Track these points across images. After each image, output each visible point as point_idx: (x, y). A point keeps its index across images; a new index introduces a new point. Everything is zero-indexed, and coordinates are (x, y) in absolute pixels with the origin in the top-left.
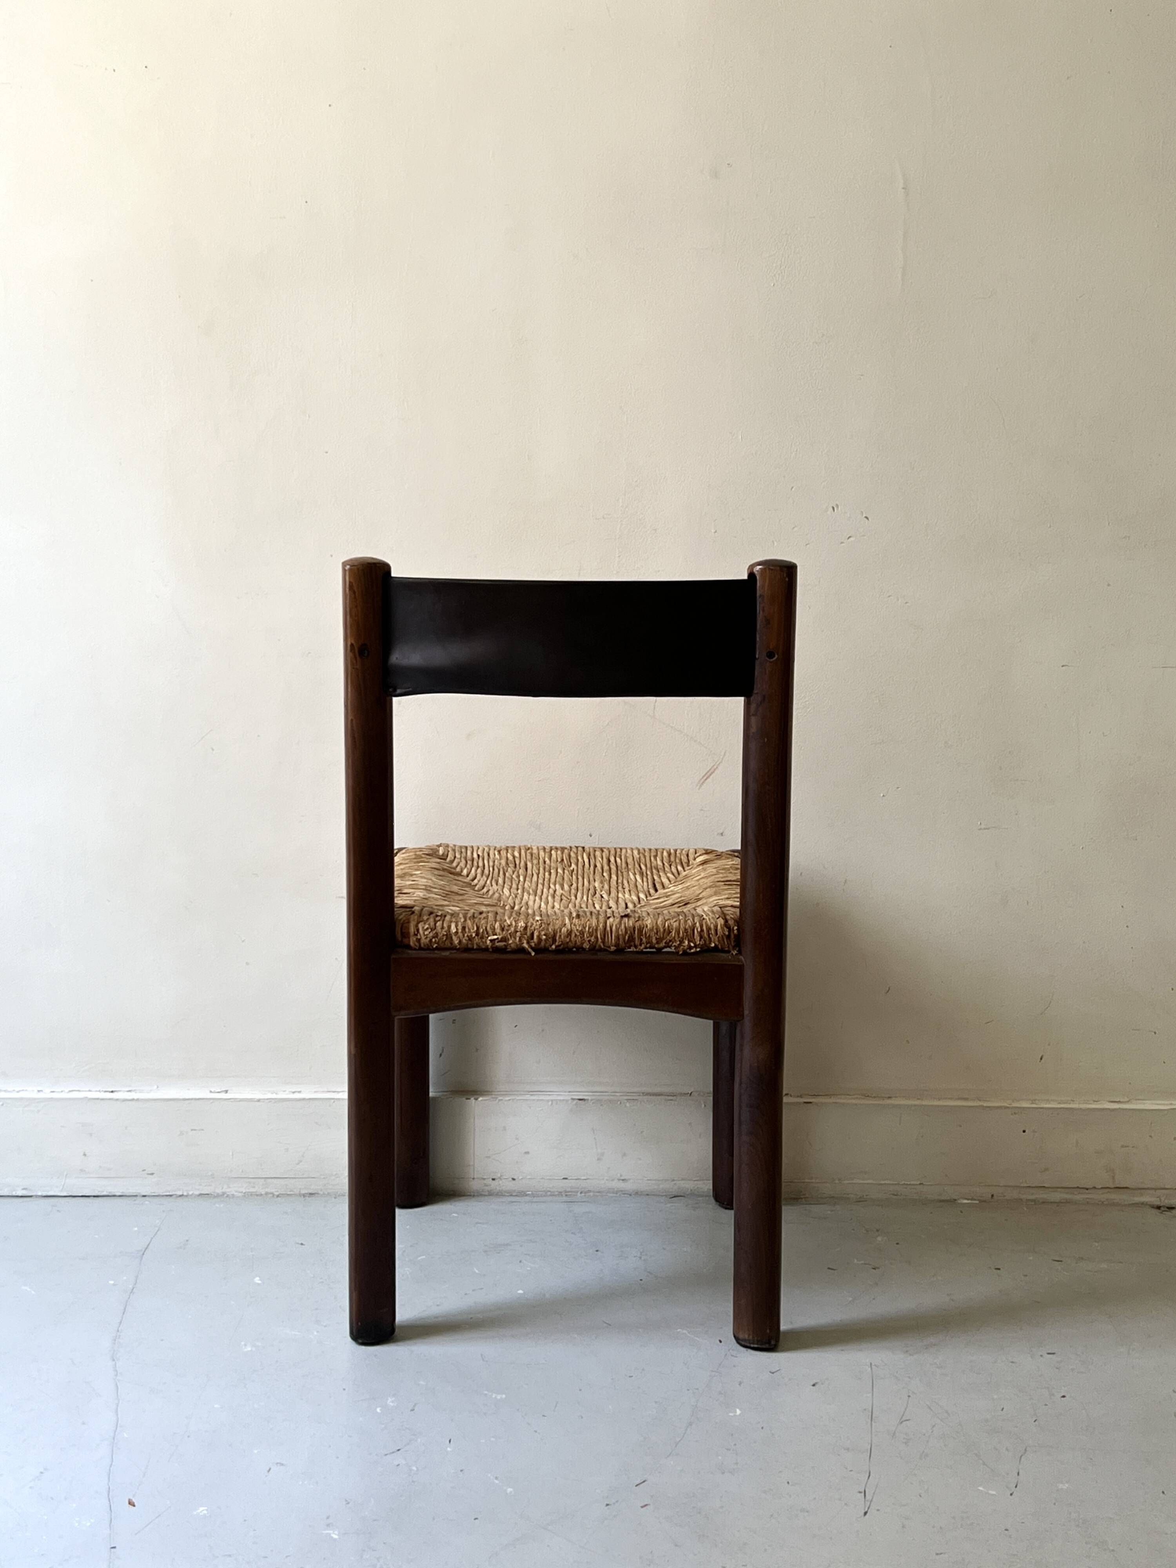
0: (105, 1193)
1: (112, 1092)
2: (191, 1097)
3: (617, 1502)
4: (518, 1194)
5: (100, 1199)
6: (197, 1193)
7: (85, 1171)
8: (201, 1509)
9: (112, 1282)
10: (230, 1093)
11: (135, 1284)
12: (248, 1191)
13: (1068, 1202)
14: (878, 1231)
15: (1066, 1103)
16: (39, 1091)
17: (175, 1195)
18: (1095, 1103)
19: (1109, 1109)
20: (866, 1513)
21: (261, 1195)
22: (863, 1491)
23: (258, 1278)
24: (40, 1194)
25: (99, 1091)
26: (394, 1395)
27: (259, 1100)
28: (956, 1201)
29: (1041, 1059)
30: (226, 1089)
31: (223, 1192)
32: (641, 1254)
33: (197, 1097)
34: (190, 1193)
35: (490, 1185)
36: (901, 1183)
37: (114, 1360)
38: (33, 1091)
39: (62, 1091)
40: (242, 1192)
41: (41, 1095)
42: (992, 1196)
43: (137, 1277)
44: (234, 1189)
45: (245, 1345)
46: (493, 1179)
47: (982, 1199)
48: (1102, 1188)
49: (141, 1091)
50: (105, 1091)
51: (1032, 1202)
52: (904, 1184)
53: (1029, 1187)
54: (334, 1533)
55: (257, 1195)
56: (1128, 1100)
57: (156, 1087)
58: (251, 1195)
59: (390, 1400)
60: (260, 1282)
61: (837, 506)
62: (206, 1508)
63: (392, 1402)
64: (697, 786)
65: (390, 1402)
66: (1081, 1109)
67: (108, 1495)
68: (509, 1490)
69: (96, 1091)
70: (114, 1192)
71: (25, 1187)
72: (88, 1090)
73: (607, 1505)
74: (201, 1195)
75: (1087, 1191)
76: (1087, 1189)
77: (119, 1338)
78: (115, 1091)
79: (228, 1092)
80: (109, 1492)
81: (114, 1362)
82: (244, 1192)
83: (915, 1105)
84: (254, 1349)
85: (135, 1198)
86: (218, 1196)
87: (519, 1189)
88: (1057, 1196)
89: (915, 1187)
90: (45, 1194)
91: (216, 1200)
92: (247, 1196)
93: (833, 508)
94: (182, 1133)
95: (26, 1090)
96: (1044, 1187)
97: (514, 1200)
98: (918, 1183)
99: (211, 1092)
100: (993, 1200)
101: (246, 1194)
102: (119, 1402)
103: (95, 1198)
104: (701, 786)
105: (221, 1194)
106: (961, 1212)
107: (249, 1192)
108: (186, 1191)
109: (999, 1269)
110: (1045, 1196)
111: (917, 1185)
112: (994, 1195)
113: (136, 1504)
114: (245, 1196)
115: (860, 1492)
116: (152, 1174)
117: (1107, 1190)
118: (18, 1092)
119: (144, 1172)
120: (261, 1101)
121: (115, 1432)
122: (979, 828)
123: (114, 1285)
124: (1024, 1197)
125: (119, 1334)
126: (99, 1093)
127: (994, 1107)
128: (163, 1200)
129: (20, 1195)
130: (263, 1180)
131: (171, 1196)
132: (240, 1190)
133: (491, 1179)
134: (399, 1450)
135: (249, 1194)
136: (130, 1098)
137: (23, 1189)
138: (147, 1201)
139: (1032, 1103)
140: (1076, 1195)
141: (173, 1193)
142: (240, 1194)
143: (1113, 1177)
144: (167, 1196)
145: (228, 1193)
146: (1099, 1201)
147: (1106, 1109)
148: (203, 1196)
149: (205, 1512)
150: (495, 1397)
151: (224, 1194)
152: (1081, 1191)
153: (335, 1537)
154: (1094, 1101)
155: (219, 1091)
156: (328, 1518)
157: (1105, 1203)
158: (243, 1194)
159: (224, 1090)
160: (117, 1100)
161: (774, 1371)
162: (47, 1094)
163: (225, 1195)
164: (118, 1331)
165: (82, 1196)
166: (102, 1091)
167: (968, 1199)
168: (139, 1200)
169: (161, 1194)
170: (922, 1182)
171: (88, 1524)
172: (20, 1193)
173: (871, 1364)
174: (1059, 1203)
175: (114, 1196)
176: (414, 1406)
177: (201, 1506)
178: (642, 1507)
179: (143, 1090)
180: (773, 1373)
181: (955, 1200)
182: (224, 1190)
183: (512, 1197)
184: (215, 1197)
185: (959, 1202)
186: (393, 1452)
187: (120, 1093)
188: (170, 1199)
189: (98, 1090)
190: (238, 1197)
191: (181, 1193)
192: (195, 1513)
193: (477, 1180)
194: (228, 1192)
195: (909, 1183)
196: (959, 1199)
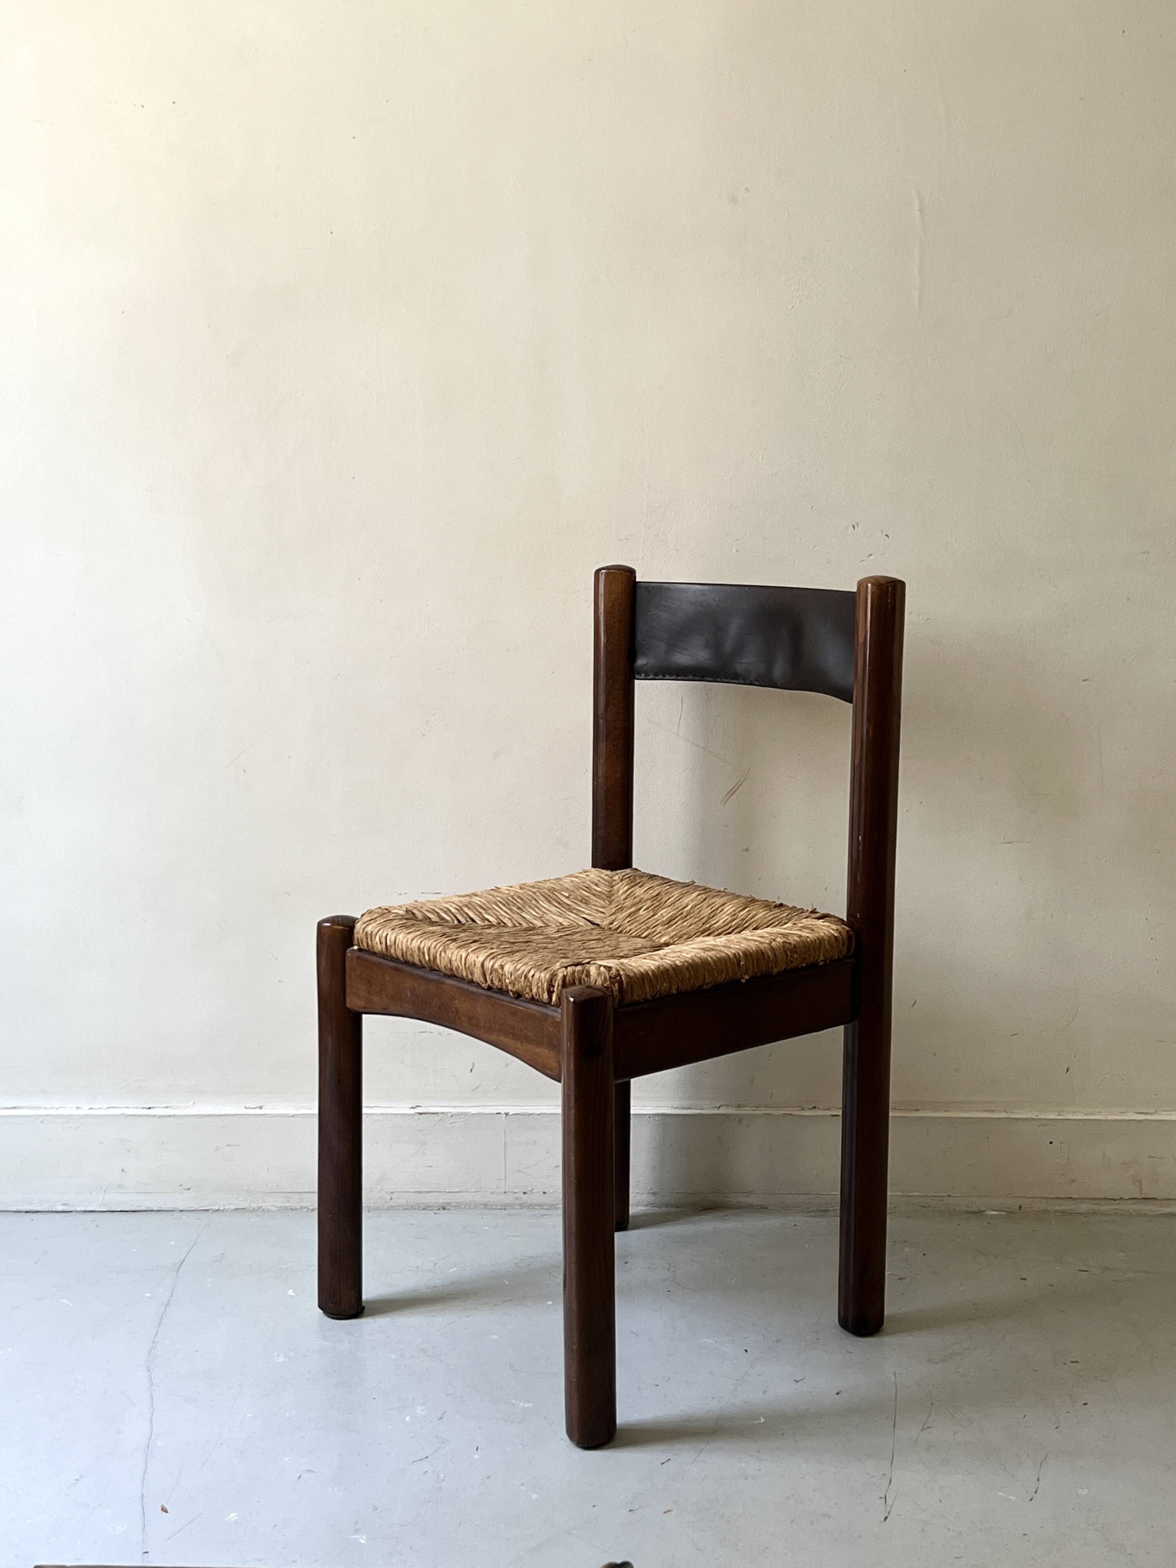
0: (143, 1208)
1: (149, 1108)
2: (225, 1113)
3: (640, 1507)
4: (549, 1207)
5: (137, 1213)
6: (233, 1207)
7: (123, 1186)
8: (233, 1515)
9: (149, 1295)
10: (264, 1109)
11: (171, 1297)
12: (283, 1205)
13: (1094, 1213)
14: (905, 1242)
15: (1093, 1114)
16: (78, 1108)
17: (212, 1209)
18: (1122, 1114)
19: (1135, 1120)
20: (886, 1518)
21: (296, 1209)
22: (884, 1496)
23: (291, 1291)
24: (79, 1209)
25: (137, 1107)
26: (423, 1404)
27: (293, 1116)
28: (984, 1213)
29: (1067, 1070)
30: (261, 1105)
31: (258, 1207)
32: (669, 1266)
33: (233, 1113)
34: (227, 1207)
35: (522, 1198)
36: (928, 1195)
37: (149, 1371)
38: (72, 1108)
39: (100, 1108)
40: (276, 1207)
41: (80, 1112)
42: (1020, 1207)
43: (173, 1290)
44: (271, 1203)
45: (278, 1356)
46: (525, 1193)
47: (1009, 1210)
48: (1130, 1199)
49: (177, 1107)
50: (143, 1108)
51: (1059, 1213)
52: (932, 1196)
53: (1057, 1198)
54: (362, 1539)
55: (292, 1209)
56: (1154, 1111)
57: (192, 1103)
58: (286, 1209)
59: (419, 1408)
60: (293, 1294)
61: (857, 524)
62: (237, 1514)
63: (420, 1411)
64: (721, 802)
65: (419, 1410)
66: (1107, 1120)
67: (142, 1501)
68: (535, 1496)
69: (134, 1108)
70: (152, 1207)
71: (65, 1203)
72: (125, 1106)
73: (631, 1510)
74: (237, 1209)
75: (1115, 1202)
76: (1115, 1200)
77: (155, 1349)
78: (152, 1108)
79: (263, 1108)
80: (143, 1498)
81: (149, 1374)
82: (279, 1206)
83: (942, 1118)
84: (287, 1359)
85: (172, 1213)
86: (254, 1210)
87: (551, 1203)
88: (1085, 1207)
89: (942, 1198)
90: (83, 1209)
91: (251, 1214)
92: (282, 1210)
93: (854, 527)
94: (217, 1149)
95: (65, 1107)
96: (1071, 1198)
97: (543, 1213)
98: (946, 1195)
99: (246, 1108)
100: (1021, 1212)
101: (281, 1208)
102: (154, 1411)
103: (134, 1213)
104: (726, 802)
105: (256, 1208)
106: (989, 1223)
107: (284, 1207)
108: (223, 1205)
109: (1025, 1279)
110: (1073, 1207)
111: (945, 1197)
112: (1022, 1206)
113: (169, 1511)
114: (279, 1210)
115: (881, 1498)
116: (189, 1189)
117: (1135, 1201)
118: (57, 1109)
119: (181, 1187)
120: (295, 1116)
121: (150, 1439)
122: (1003, 842)
123: (151, 1298)
124: (1050, 1208)
125: (154, 1345)
126: (136, 1109)
127: (1020, 1119)
128: (198, 1215)
129: (60, 1210)
130: (298, 1194)
131: (207, 1210)
132: (275, 1204)
133: (522, 1193)
134: (427, 1457)
135: (285, 1208)
136: (168, 1114)
137: (62, 1205)
138: (184, 1216)
139: (1059, 1115)
140: (1103, 1205)
141: (210, 1208)
142: (275, 1209)
143: (1141, 1188)
144: (203, 1210)
145: (264, 1208)
146: (1128, 1212)
147: (1132, 1120)
148: (239, 1210)
149: (236, 1518)
150: (524, 1406)
151: (259, 1208)
152: (1109, 1202)
153: (363, 1541)
154: (1121, 1113)
155: (254, 1107)
156: (356, 1523)
157: (1132, 1213)
158: (278, 1208)
159: (259, 1105)
160: (154, 1116)
161: (799, 1379)
162: (85, 1111)
163: (261, 1210)
164: (154, 1342)
165: (121, 1211)
166: (140, 1107)
167: (996, 1211)
168: (177, 1214)
169: (198, 1209)
170: (949, 1194)
171: (122, 1530)
172: (60, 1208)
173: (895, 1373)
174: (1086, 1214)
175: (152, 1211)
176: (443, 1414)
177: (232, 1512)
178: (665, 1513)
179: (178, 1107)
180: (797, 1382)
181: (983, 1211)
182: (260, 1205)
183: (542, 1210)
184: (250, 1211)
185: (987, 1213)
186: (422, 1460)
187: (156, 1109)
188: (206, 1214)
189: (135, 1106)
190: (273, 1211)
191: (217, 1208)
192: (226, 1519)
193: (508, 1193)
194: (264, 1206)
195: (937, 1195)
196: (986, 1211)
